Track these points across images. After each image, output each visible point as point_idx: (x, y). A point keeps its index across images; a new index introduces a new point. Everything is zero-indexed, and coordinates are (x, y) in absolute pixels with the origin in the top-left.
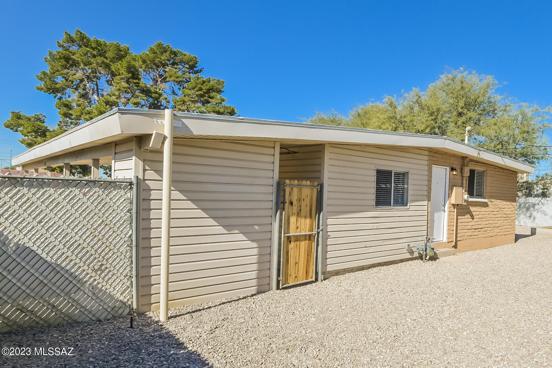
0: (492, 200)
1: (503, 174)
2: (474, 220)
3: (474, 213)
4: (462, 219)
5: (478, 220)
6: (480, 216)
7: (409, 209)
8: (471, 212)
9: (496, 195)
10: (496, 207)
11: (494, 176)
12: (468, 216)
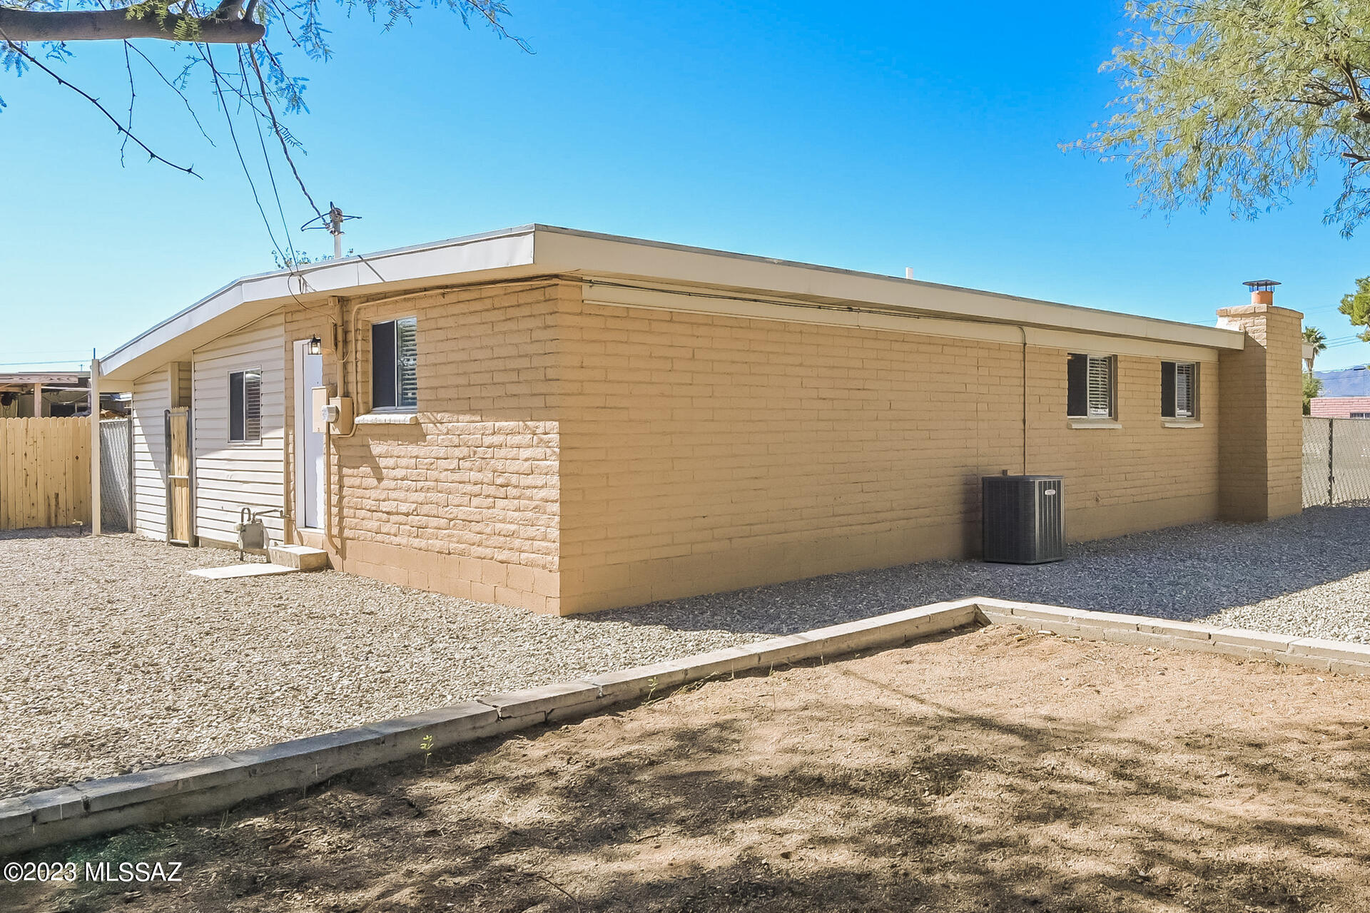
0: (439, 416)
1: (477, 306)
2: (385, 483)
3: (383, 462)
4: (353, 477)
5: (392, 484)
6: (400, 473)
7: (261, 445)
8: (373, 457)
9: (451, 393)
10: (456, 440)
11: (442, 323)
12: (365, 469)
